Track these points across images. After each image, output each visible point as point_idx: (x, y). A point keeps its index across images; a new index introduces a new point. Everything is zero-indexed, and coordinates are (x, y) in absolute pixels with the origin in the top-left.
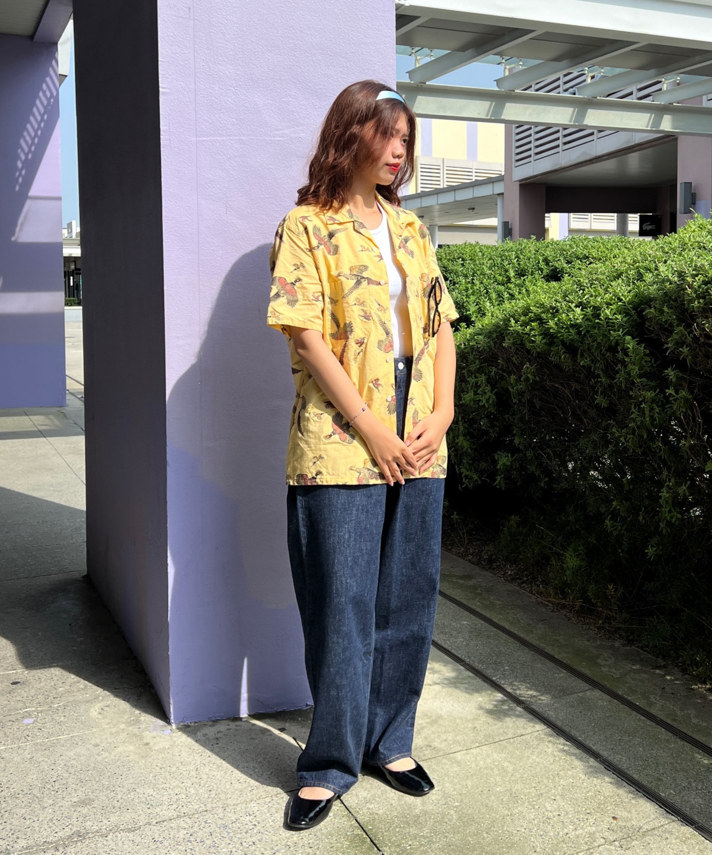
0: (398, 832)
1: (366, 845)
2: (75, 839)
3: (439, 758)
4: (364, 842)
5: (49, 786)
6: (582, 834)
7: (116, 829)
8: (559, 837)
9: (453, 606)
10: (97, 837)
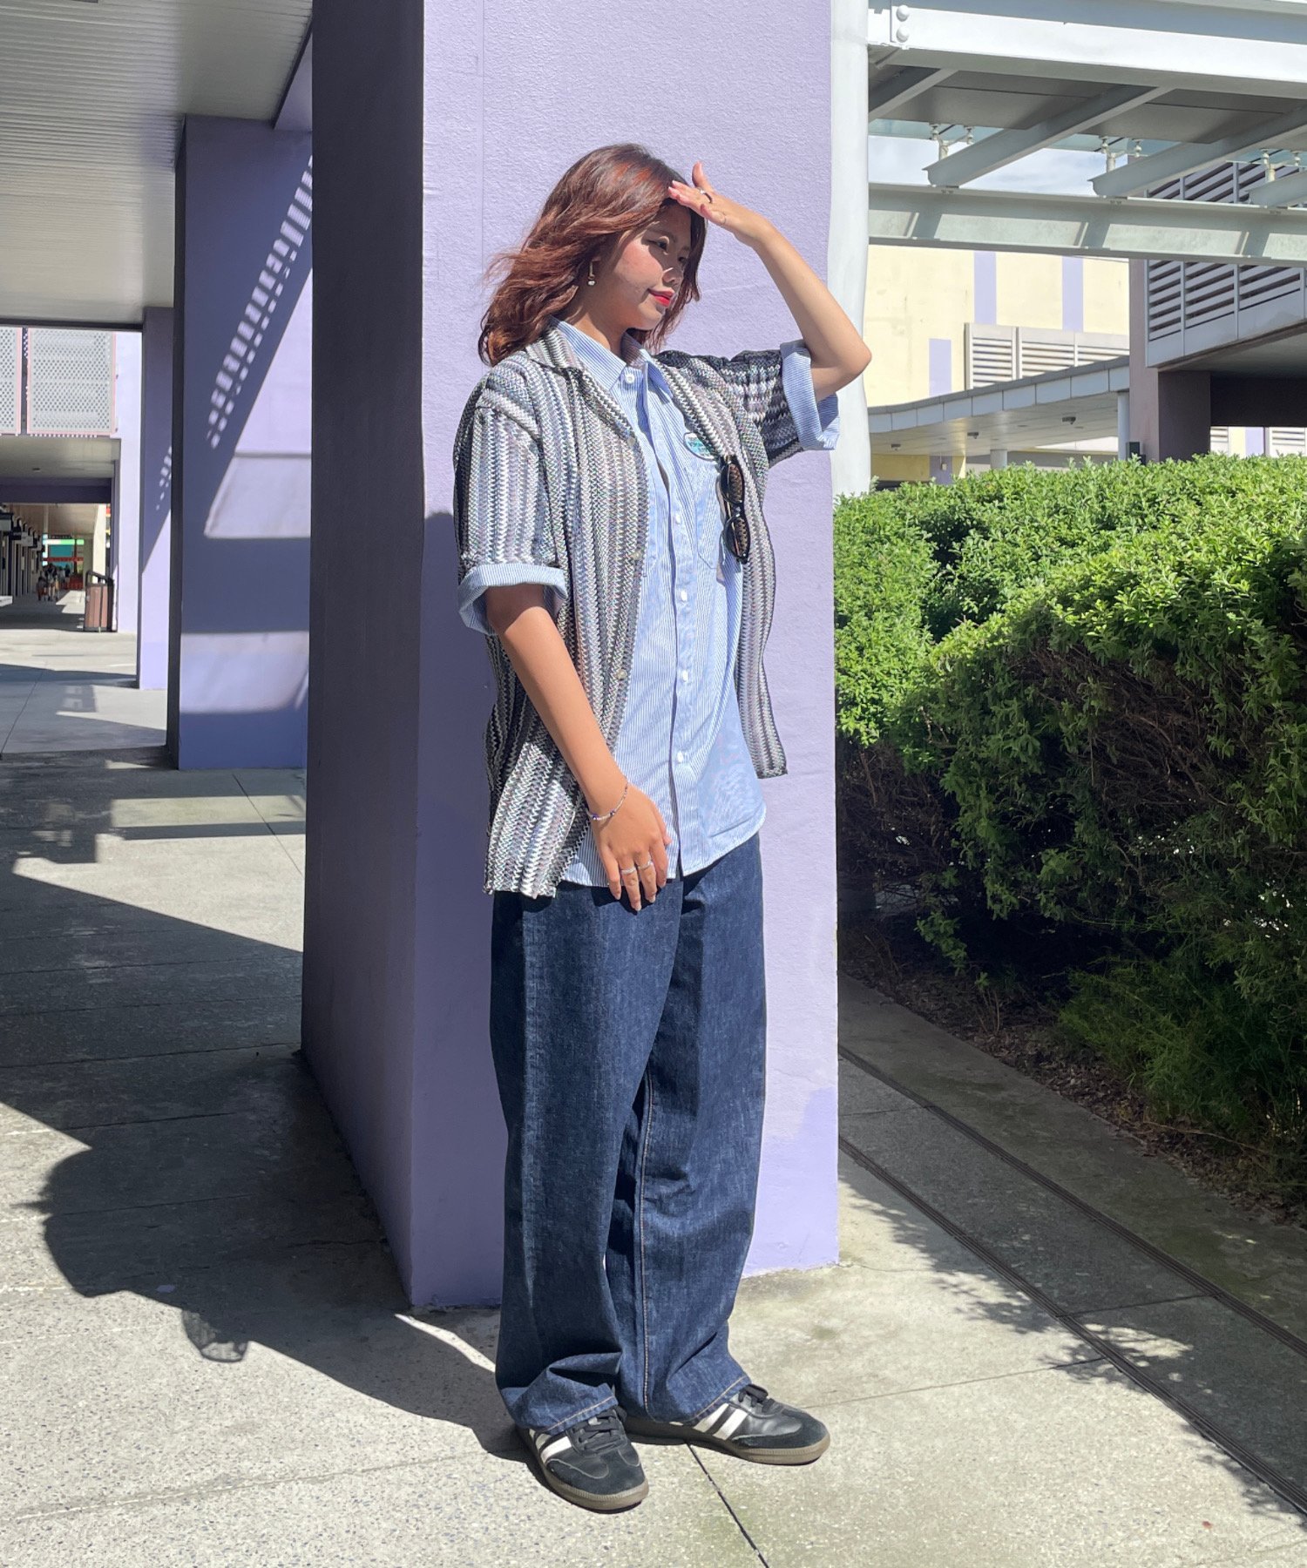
0: (794, 1519)
1: (732, 1537)
2: (220, 1488)
3: (889, 1397)
4: (727, 1531)
5: (186, 1398)
6: (1139, 1548)
7: (291, 1476)
8: (1094, 1549)
9: (959, 1138)
10: (256, 1487)
